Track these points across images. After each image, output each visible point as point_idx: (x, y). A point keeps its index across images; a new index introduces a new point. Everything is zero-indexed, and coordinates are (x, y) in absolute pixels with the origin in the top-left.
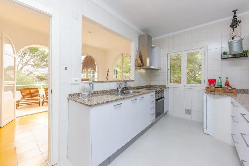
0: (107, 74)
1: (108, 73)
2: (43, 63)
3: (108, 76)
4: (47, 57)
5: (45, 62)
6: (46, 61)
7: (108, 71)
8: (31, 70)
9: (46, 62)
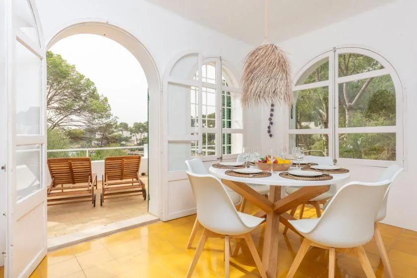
0: (270, 119)
1: (272, 115)
2: (79, 104)
3: (271, 123)
4: (85, 90)
5: (81, 102)
6: (83, 98)
7: (272, 110)
8: (56, 119)
9: (84, 101)
